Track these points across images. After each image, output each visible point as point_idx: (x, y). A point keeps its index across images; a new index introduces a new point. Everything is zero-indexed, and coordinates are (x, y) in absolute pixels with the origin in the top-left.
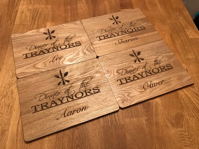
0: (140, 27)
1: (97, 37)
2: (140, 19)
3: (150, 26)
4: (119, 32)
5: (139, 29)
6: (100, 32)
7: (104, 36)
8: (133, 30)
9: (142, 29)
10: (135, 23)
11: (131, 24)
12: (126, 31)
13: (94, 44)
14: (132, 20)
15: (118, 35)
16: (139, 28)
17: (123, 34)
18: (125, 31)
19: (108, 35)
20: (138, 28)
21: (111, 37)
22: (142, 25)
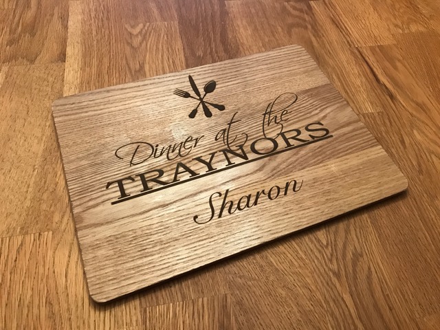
0: (307, 129)
1: (109, 184)
2: (307, 91)
3: (348, 124)
4: (213, 155)
5: (305, 135)
6: (127, 154)
7: (142, 176)
8: (276, 145)
9: (315, 139)
10: (284, 112)
11: (270, 113)
12: (247, 149)
13: (86, 227)
14: (273, 97)
15: (211, 171)
16: (303, 130)
17: (231, 166)
18: (241, 147)
19: (161, 173)
20: (299, 132)
21: (176, 182)
22: (315, 119)
